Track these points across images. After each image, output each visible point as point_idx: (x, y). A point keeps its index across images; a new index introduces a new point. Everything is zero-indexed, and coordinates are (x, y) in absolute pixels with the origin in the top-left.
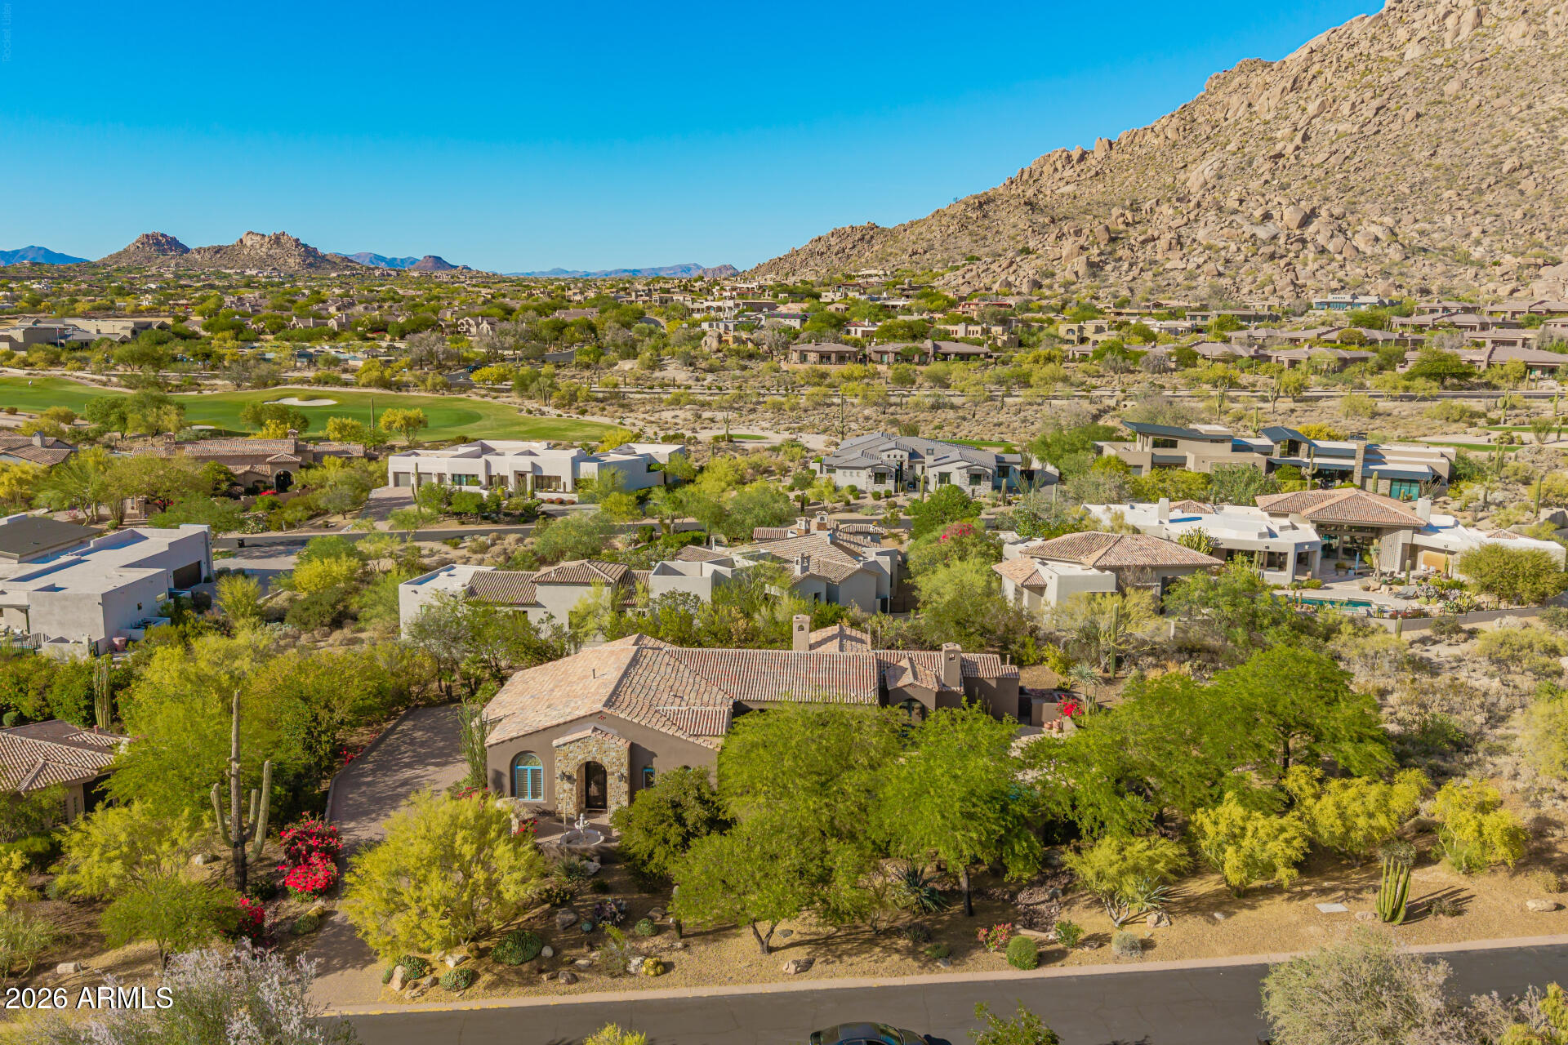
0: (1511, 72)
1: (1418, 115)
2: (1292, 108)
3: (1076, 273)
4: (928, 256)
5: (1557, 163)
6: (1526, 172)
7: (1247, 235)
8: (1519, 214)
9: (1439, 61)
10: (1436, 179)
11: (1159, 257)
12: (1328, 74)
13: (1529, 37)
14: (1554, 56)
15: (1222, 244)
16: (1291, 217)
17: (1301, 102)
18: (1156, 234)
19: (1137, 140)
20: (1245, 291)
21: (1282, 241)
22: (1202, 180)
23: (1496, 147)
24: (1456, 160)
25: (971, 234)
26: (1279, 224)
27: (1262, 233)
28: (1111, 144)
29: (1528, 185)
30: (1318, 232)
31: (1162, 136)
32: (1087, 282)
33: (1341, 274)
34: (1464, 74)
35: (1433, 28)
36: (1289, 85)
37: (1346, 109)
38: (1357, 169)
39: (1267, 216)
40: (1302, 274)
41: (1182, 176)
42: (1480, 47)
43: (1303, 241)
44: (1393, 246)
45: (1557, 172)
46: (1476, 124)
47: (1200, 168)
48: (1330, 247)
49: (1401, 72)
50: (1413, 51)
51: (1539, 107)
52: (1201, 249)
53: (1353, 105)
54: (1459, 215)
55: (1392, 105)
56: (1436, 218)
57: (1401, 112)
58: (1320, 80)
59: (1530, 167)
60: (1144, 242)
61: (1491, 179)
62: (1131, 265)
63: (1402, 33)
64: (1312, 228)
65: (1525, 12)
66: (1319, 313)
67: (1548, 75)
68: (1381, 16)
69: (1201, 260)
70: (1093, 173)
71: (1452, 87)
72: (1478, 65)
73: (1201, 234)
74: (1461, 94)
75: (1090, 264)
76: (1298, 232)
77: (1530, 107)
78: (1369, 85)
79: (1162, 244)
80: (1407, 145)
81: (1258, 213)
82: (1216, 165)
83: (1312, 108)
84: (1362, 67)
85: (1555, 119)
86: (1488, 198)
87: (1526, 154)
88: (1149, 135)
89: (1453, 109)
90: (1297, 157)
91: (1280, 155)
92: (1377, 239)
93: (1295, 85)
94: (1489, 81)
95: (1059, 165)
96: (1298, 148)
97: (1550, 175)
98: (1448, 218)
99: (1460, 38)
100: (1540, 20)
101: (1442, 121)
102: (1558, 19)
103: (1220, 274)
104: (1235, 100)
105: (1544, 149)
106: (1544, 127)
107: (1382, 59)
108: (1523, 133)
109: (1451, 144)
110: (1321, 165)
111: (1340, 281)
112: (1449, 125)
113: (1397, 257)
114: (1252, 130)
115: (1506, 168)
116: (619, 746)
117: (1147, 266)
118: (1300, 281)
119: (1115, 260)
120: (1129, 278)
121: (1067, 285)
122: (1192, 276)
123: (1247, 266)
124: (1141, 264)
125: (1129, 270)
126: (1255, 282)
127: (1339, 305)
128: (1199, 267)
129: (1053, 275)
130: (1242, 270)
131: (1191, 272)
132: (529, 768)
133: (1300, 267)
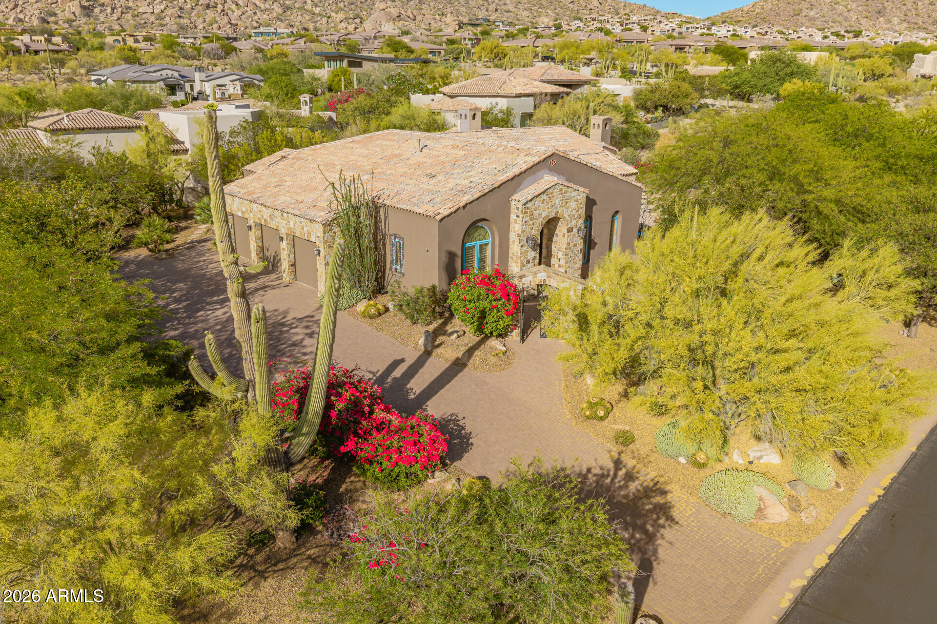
3: (74, 13)
32: (84, 20)
33: (256, 18)
40: (233, 17)
62: (113, 9)
66: (258, 39)
69: (162, 7)
103: (179, 17)
111: (257, 21)
113: (280, 11)
116: (578, 195)
117: (125, 10)
118: (233, 22)
119: (100, 5)
120: (116, 18)
121: (70, 22)
122: (160, 18)
123: (195, 12)
124: (120, 9)
125: (112, 13)
126: (205, 21)
127: (268, 34)
128: (162, 12)
129: (55, 14)
130: (193, 15)
131: (158, 14)
132: (477, 244)
133: (230, 13)
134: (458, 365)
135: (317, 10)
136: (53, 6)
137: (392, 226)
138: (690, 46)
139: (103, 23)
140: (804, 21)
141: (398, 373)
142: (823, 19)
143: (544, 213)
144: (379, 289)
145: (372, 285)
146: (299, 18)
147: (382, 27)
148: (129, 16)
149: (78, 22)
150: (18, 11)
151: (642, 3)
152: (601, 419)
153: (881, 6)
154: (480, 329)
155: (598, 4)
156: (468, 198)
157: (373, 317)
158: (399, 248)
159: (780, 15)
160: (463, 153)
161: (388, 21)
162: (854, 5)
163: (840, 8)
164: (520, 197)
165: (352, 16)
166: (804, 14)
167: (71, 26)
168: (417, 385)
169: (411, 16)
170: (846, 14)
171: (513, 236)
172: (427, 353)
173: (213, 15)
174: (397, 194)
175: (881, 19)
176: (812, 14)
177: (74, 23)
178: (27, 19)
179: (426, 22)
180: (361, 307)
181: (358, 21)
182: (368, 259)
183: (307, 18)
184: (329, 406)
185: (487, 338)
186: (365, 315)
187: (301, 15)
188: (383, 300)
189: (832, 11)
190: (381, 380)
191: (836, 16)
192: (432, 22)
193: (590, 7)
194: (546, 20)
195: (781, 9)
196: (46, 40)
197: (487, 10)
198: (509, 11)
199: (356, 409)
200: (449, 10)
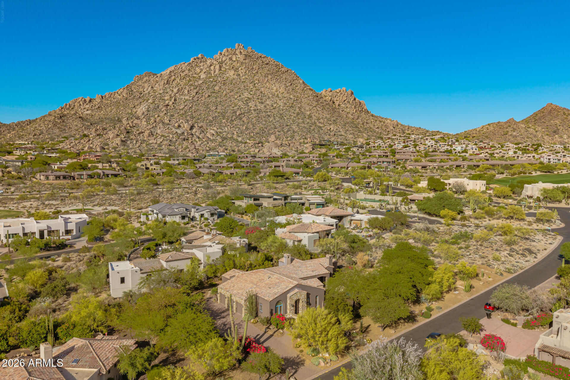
0: (232, 85)
1: (209, 96)
2: (168, 90)
3: (117, 144)
4: (41, 136)
5: (250, 113)
6: (243, 115)
7: (175, 132)
8: (244, 128)
9: (211, 80)
10: (219, 116)
11: (145, 139)
12: (178, 80)
13: (235, 75)
14: (243, 82)
15: (167, 135)
16: (186, 126)
17: (171, 88)
18: (143, 131)
19: (112, 96)
20: (180, 150)
21: (186, 134)
22: (142, 112)
23: (233, 107)
24: (223, 111)
25: (58, 128)
26: (184, 129)
27: (179, 132)
28: (102, 97)
29: (244, 119)
30: (196, 132)
31: (122, 96)
32: (122, 147)
33: (208, 145)
34: (220, 85)
35: (208, 69)
36: (166, 82)
37: (186, 92)
38: (195, 112)
39: (179, 126)
40: (197, 145)
41: (134, 110)
42: (222, 76)
43: (192, 134)
44: (218, 137)
45: (251, 116)
46: (226, 100)
47: (141, 108)
48: (201, 137)
49: (201, 82)
50: (203, 76)
51: (242, 97)
52: (160, 137)
53: (188, 91)
54: (229, 127)
55: (200, 91)
56: (223, 128)
57: (204, 94)
58: (176, 82)
59: (244, 114)
60: (139, 133)
61: (234, 117)
62: (137, 141)
63: (198, 70)
64: (194, 130)
65: (233, 68)
66: (209, 158)
67: (242, 87)
68: (190, 63)
69: (161, 140)
70: (97, 107)
71: (217, 88)
72: (223, 82)
73: (159, 131)
74: (220, 90)
75: (122, 141)
76: (190, 132)
77: (240, 96)
78: (191, 85)
79: (146, 134)
80: (208, 105)
81: (176, 125)
82: (147, 107)
83: (175, 90)
84: (188, 79)
85: (247, 100)
86: (235, 122)
87: (242, 110)
88: (116, 95)
89: (219, 95)
90: (174, 106)
91: (168, 105)
92: (213, 134)
93: (168, 83)
94: (227, 87)
95: (81, 103)
96: (173, 103)
97: (250, 117)
98: (226, 128)
99: (216, 73)
100: (237, 71)
101: (216, 98)
102: (242, 71)
103: (170, 145)
104: (146, 85)
105: (246, 109)
106: (245, 102)
107: (194, 77)
108: (240, 104)
109: (220, 106)
110: (182, 109)
111: (209, 147)
112: (219, 100)
113: (220, 140)
114: (156, 96)
115: (238, 114)
116: (305, 293)
117: (142, 142)
118: (197, 148)
119: (130, 140)
120: (138, 146)
121: (115, 148)
122: (160, 145)
123: (178, 142)
124: (140, 141)
125: (136, 143)
126: (182, 148)
127: (214, 155)
128: (161, 142)
129: (108, 145)
130: (176, 144)
131: (159, 144)
132: (279, 306)
133: (195, 143)
134: (272, 336)
135: (240, 139)
136: (107, 140)
137: (260, 301)
138: (430, 166)
139: (131, 149)
140: (510, 138)
141: (258, 337)
142: (521, 136)
143: (295, 298)
144: (257, 315)
145: (255, 315)
146: (230, 144)
147: (273, 150)
148: (144, 145)
149: (119, 149)
150: (90, 143)
151: (418, 127)
152: (298, 347)
153: (556, 128)
154: (277, 327)
155: (393, 128)
156: (276, 296)
157: (254, 323)
158: (261, 306)
159: (496, 135)
160: (278, 281)
161: (276, 147)
162: (540, 128)
163: (531, 130)
164: (289, 295)
165: (257, 142)
166: (510, 134)
167: (115, 150)
168: (262, 340)
169: (288, 144)
170: (535, 133)
171: (288, 304)
172: (265, 332)
173: (186, 144)
174: (262, 293)
175: (557, 136)
176: (514, 133)
177: (117, 149)
178: (94, 147)
179: (296, 147)
180: (252, 321)
181: (260, 145)
182: (254, 309)
183: (234, 144)
184: (245, 342)
185: (278, 329)
186: (253, 323)
187: (231, 143)
188: (257, 319)
189: (526, 132)
190: (255, 338)
191: (529, 135)
192: (299, 147)
193: (388, 130)
194: (362, 140)
195: (496, 131)
196: (109, 166)
197: (329, 135)
198: (341, 135)
199: (250, 343)
200: (309, 136)
